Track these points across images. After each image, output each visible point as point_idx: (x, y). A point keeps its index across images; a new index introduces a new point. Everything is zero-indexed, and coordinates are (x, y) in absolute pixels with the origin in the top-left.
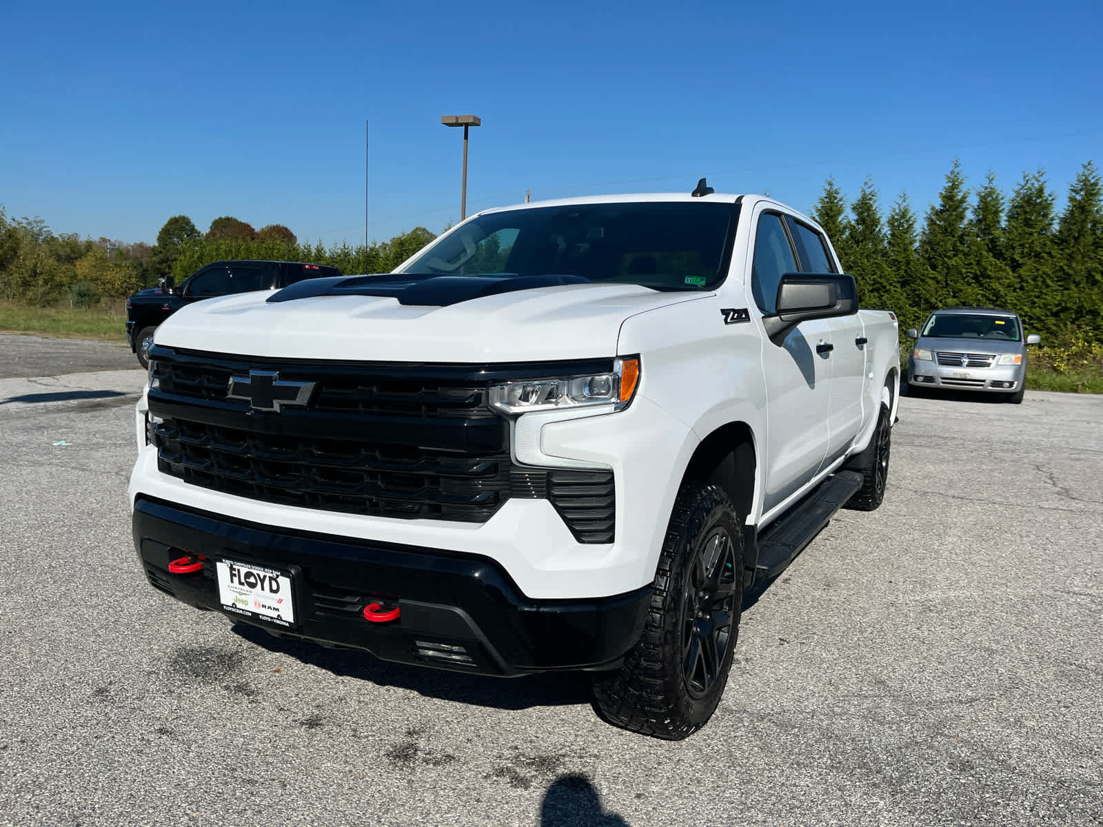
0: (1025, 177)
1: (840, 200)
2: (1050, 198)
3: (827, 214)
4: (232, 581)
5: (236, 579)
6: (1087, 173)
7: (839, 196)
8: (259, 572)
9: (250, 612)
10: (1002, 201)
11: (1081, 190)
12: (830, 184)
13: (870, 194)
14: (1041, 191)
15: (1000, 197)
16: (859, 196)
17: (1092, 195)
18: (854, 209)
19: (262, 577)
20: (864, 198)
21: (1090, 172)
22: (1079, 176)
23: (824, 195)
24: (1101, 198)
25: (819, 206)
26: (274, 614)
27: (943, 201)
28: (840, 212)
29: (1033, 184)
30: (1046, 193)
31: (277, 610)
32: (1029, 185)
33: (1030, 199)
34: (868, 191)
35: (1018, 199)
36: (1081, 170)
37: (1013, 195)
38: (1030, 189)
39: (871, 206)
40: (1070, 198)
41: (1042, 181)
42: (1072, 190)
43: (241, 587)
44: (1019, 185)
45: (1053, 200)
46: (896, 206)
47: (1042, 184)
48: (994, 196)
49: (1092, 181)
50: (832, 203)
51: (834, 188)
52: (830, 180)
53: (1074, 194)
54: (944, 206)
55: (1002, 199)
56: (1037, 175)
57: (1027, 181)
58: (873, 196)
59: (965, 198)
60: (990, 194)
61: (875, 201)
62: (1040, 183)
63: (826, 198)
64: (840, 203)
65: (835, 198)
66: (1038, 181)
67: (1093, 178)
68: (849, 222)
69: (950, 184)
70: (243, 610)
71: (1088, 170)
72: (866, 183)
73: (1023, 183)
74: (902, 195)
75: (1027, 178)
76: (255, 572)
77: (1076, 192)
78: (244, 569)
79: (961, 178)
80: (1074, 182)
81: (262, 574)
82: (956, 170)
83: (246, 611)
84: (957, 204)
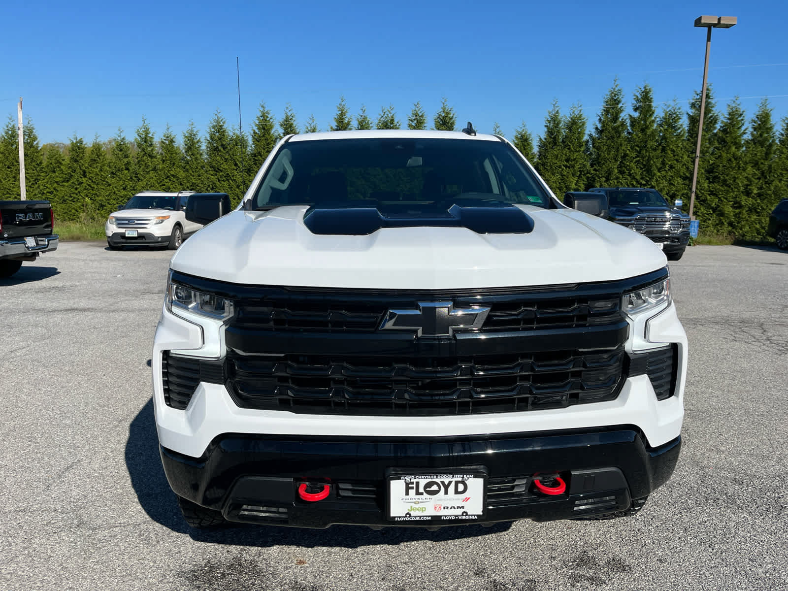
0: (383, 111)
1: (271, 119)
2: (398, 125)
3: (264, 129)
4: (407, 494)
5: (412, 492)
6: (417, 109)
7: (269, 116)
8: (442, 480)
9: (429, 516)
10: (371, 125)
11: (414, 120)
12: (263, 107)
13: (291, 116)
14: (392, 120)
15: (370, 123)
16: (284, 117)
17: (420, 123)
18: (281, 125)
19: (446, 483)
20: (287, 117)
21: (418, 109)
22: (413, 111)
23: (260, 114)
24: (425, 125)
25: (257, 122)
26: (459, 512)
27: (338, 123)
28: (271, 127)
29: (388, 115)
30: (395, 122)
31: (463, 507)
32: (386, 115)
33: (387, 124)
34: (289, 114)
35: (380, 124)
36: (414, 108)
37: (377, 122)
38: (386, 117)
39: (292, 124)
40: (409, 124)
41: (393, 113)
42: (409, 119)
43: (420, 496)
44: (380, 115)
45: (399, 125)
46: (309, 126)
47: (393, 115)
48: (367, 122)
49: (420, 114)
50: (266, 120)
51: (266, 110)
52: (262, 104)
53: (411, 122)
54: (337, 126)
55: (371, 123)
56: (390, 110)
57: (385, 113)
58: (292, 117)
59: (350, 122)
60: (363, 121)
61: (294, 121)
62: (392, 115)
63: (261, 116)
64: (271, 120)
65: (267, 117)
66: (390, 113)
67: (420, 112)
68: (279, 135)
69: (340, 112)
70: (420, 517)
71: (417, 107)
72: (287, 108)
73: (382, 114)
74: (311, 118)
75: (384, 111)
76: (438, 480)
77: (412, 121)
78: (423, 481)
79: (346, 109)
80: (410, 115)
81: (446, 481)
82: (343, 103)
83: (424, 516)
84: (346, 126)
